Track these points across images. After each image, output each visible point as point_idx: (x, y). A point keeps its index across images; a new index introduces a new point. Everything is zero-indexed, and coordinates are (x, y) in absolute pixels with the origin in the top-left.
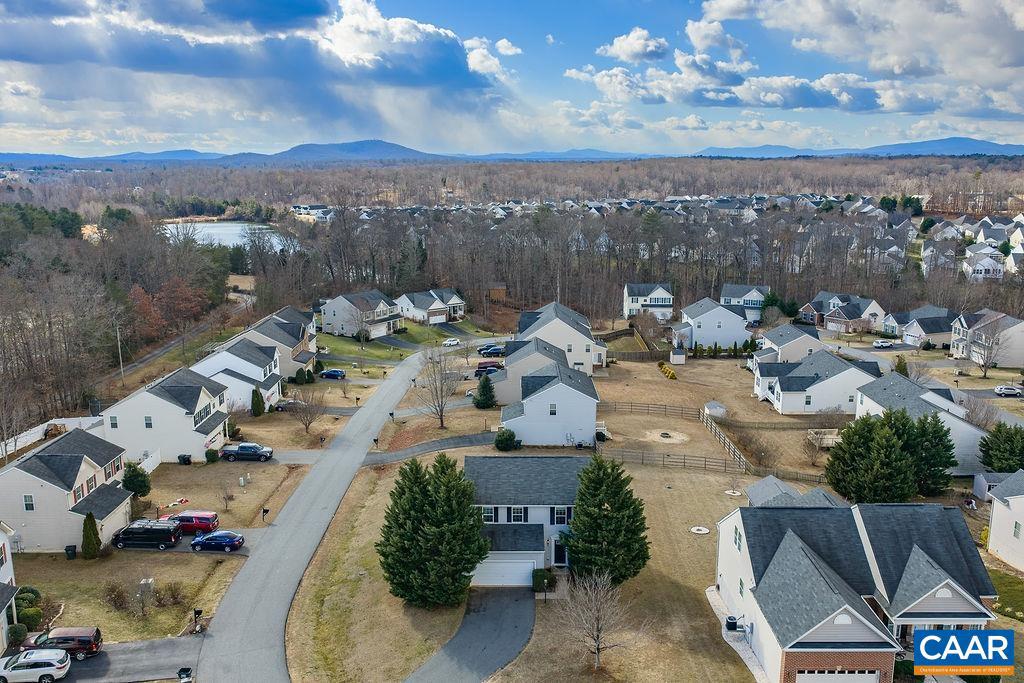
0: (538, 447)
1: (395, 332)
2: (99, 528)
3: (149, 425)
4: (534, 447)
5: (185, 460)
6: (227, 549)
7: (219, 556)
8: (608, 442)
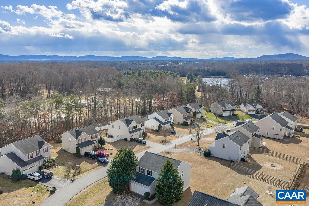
0: (218, 158)
1: (233, 115)
2: (80, 150)
3: (119, 128)
4: (217, 158)
5: (126, 139)
6: (103, 163)
7: (100, 164)
8: (245, 162)
